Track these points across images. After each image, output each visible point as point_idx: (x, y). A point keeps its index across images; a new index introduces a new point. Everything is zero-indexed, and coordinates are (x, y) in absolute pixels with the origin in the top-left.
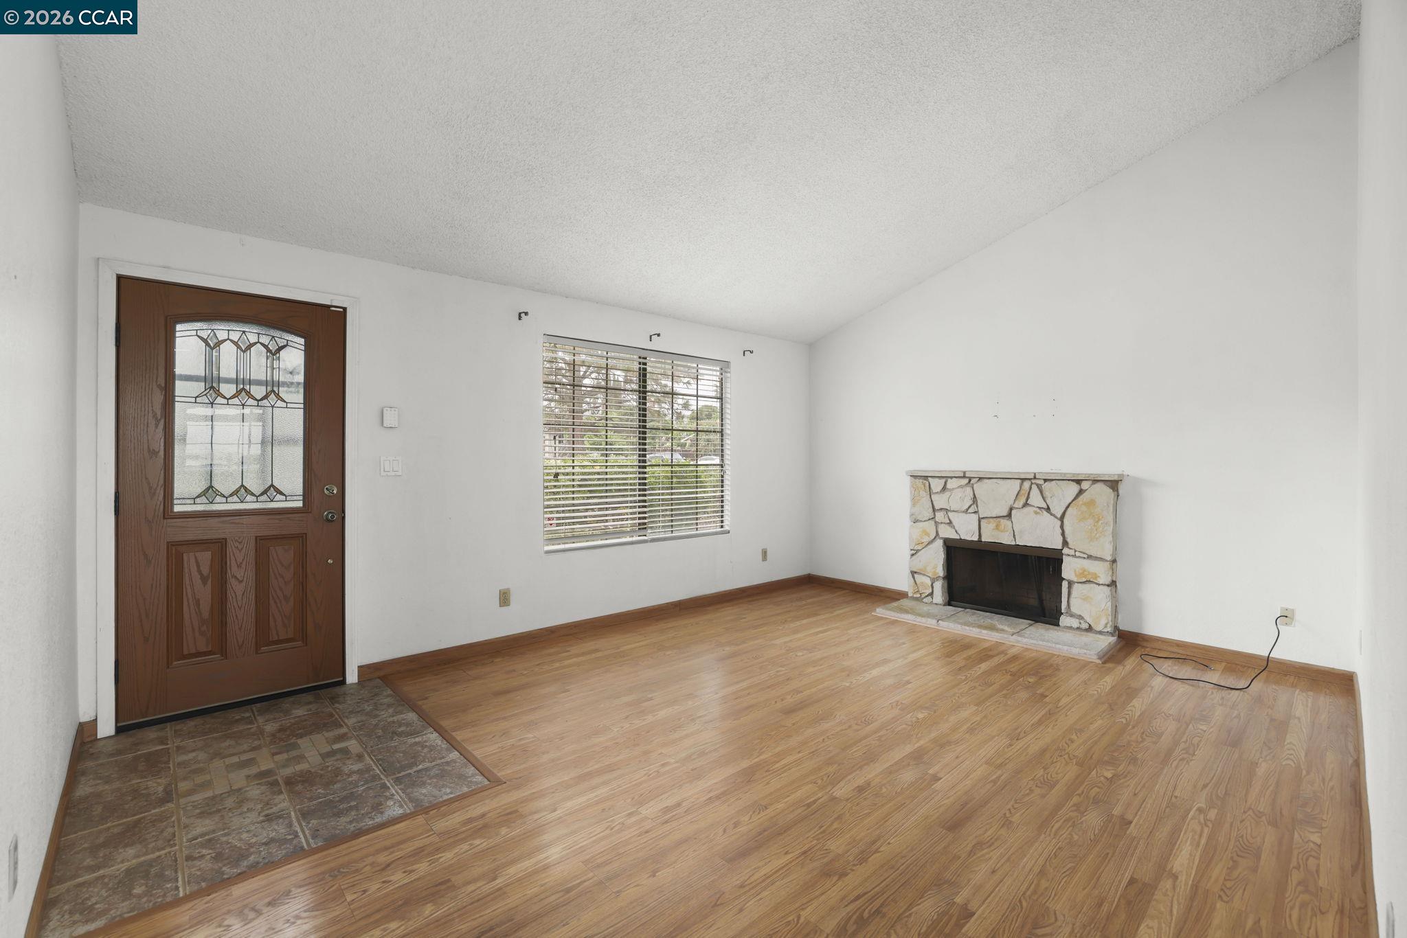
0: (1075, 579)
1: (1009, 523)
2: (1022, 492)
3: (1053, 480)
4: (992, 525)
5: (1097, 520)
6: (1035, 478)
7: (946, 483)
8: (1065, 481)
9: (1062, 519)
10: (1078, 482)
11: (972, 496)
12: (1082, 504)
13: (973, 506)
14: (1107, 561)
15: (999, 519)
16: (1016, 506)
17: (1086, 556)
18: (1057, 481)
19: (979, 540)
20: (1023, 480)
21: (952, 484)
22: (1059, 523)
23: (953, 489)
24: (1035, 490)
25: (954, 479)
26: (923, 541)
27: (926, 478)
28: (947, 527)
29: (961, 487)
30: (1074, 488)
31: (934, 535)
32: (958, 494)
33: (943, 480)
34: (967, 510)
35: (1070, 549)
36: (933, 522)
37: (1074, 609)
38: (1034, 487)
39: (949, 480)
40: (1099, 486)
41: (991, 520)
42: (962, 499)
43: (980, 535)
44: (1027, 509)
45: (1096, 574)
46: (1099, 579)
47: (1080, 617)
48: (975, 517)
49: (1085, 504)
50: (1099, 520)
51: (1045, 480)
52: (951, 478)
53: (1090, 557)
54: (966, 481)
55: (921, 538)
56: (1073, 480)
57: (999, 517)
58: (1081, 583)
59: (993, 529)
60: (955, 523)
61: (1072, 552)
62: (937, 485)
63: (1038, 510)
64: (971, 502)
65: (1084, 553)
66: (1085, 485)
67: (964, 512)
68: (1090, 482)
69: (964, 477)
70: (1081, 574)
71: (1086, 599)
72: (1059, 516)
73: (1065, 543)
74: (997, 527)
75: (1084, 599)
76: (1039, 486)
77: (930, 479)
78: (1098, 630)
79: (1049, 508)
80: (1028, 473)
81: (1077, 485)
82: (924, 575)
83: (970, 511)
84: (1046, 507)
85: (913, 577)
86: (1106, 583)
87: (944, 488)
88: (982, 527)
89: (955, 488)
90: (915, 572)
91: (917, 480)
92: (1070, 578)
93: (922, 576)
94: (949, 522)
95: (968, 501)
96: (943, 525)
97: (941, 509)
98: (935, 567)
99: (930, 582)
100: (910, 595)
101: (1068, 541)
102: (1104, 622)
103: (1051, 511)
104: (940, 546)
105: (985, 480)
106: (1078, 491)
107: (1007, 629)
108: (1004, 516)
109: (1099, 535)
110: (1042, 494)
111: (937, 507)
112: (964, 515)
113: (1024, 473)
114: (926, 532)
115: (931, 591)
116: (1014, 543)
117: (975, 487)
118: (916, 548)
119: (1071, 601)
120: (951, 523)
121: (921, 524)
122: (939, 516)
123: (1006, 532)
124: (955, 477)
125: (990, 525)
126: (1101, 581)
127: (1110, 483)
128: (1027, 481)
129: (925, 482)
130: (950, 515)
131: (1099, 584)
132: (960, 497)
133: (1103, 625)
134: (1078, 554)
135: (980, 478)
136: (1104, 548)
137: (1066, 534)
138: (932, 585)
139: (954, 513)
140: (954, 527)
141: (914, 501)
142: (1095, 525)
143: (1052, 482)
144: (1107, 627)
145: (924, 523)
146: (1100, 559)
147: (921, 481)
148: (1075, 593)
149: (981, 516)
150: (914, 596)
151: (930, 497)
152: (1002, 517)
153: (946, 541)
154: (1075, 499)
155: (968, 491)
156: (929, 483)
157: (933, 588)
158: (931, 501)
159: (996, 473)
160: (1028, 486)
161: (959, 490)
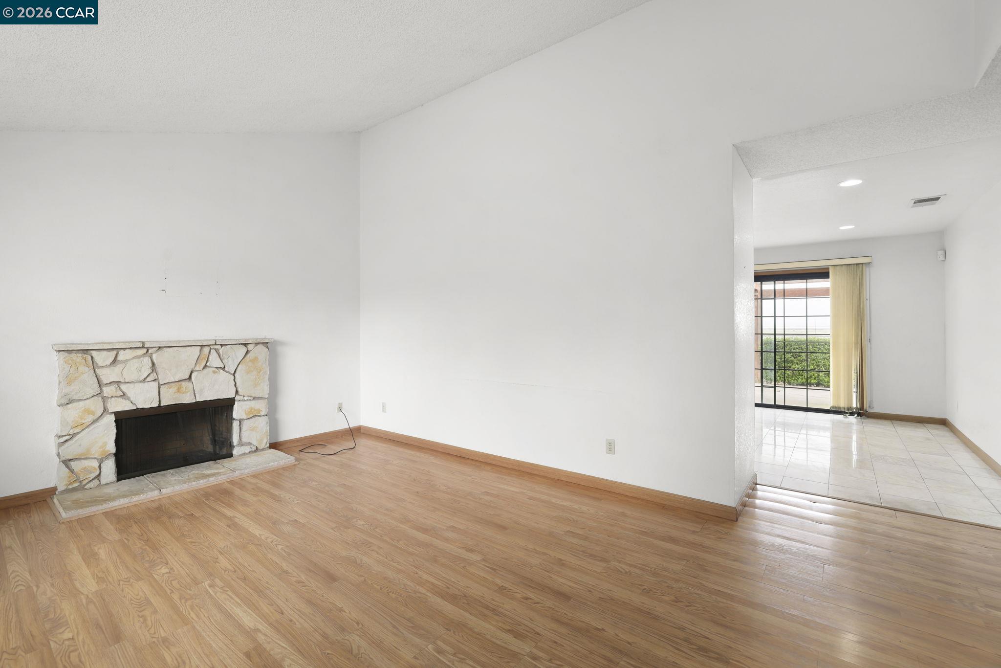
0: (245, 417)
1: (190, 384)
2: (202, 356)
3: (227, 345)
4: (174, 389)
5: (259, 371)
6: (215, 344)
7: (117, 355)
8: (237, 345)
9: (234, 374)
10: (245, 345)
11: (150, 365)
12: (249, 361)
13: (152, 375)
14: (266, 398)
15: (180, 383)
16: (197, 368)
17: (252, 398)
18: (232, 346)
19: (159, 406)
20: (202, 346)
21: (122, 356)
22: (232, 377)
23: (127, 361)
24: (214, 353)
25: (127, 351)
26: (83, 422)
27: (85, 351)
28: (121, 400)
29: (138, 357)
30: (243, 350)
31: (102, 410)
32: (135, 364)
33: (114, 352)
34: (145, 379)
35: (240, 395)
36: (100, 398)
37: (245, 440)
38: (213, 351)
39: (121, 352)
40: (260, 347)
41: (172, 384)
42: (139, 370)
43: (160, 401)
44: (206, 371)
45: (259, 409)
46: (261, 413)
47: (250, 444)
48: (155, 384)
49: (251, 361)
50: (261, 371)
51: (222, 345)
52: (124, 349)
53: (254, 398)
54: (145, 351)
55: (81, 419)
56: (242, 344)
57: (181, 381)
58: (248, 419)
59: (175, 393)
60: (129, 394)
61: (242, 398)
62: (103, 359)
63: (216, 370)
64: (150, 371)
65: (250, 397)
66: (250, 347)
67: (141, 382)
68: (254, 345)
69: (143, 347)
70: (249, 412)
71: (253, 429)
72: (233, 373)
73: (237, 392)
74: (179, 390)
75: (252, 430)
76: (217, 350)
77: (94, 353)
78: (261, 448)
79: (224, 367)
80: (209, 340)
81: (245, 348)
82: (86, 459)
83: (148, 379)
84: (223, 366)
85: (68, 467)
86: (266, 414)
87: (115, 361)
88: (161, 393)
89: (130, 360)
90: (70, 460)
91: (73, 355)
92: (241, 418)
93: (83, 461)
94: (122, 394)
95: (146, 370)
96: (113, 399)
97: (111, 383)
98: (105, 444)
99: (96, 464)
100: (61, 488)
101: (239, 390)
102: (265, 441)
103: (226, 369)
104: (110, 421)
105: (165, 348)
106: (246, 352)
107: (217, 471)
108: (186, 379)
109: (260, 382)
110: (219, 356)
111: (105, 380)
112: (141, 385)
113: (204, 341)
114: (88, 411)
115: (98, 473)
116: (194, 401)
117: (154, 357)
118: (72, 432)
119: (242, 435)
120: (124, 395)
121: (81, 403)
122: (108, 391)
123: (187, 392)
124: (130, 348)
125: (171, 389)
126: (262, 413)
127: (265, 344)
128: (207, 347)
129: (86, 355)
130: (123, 387)
131: (261, 416)
132: (137, 368)
133: (265, 443)
134: (246, 398)
135: (160, 347)
136: (264, 390)
137: (237, 385)
138: (100, 467)
139: (129, 384)
140: (128, 399)
141: (69, 380)
142: (258, 375)
143: (227, 346)
144: (266, 444)
145: (86, 401)
146: (261, 398)
147: (80, 355)
148: (244, 428)
149: (161, 383)
150: (70, 487)
151: (93, 371)
152: (183, 380)
153: (117, 414)
154: (244, 357)
155: (147, 361)
156: (92, 357)
157: (100, 469)
158: (96, 376)
159: (179, 342)
160: (208, 352)
161: (134, 360)
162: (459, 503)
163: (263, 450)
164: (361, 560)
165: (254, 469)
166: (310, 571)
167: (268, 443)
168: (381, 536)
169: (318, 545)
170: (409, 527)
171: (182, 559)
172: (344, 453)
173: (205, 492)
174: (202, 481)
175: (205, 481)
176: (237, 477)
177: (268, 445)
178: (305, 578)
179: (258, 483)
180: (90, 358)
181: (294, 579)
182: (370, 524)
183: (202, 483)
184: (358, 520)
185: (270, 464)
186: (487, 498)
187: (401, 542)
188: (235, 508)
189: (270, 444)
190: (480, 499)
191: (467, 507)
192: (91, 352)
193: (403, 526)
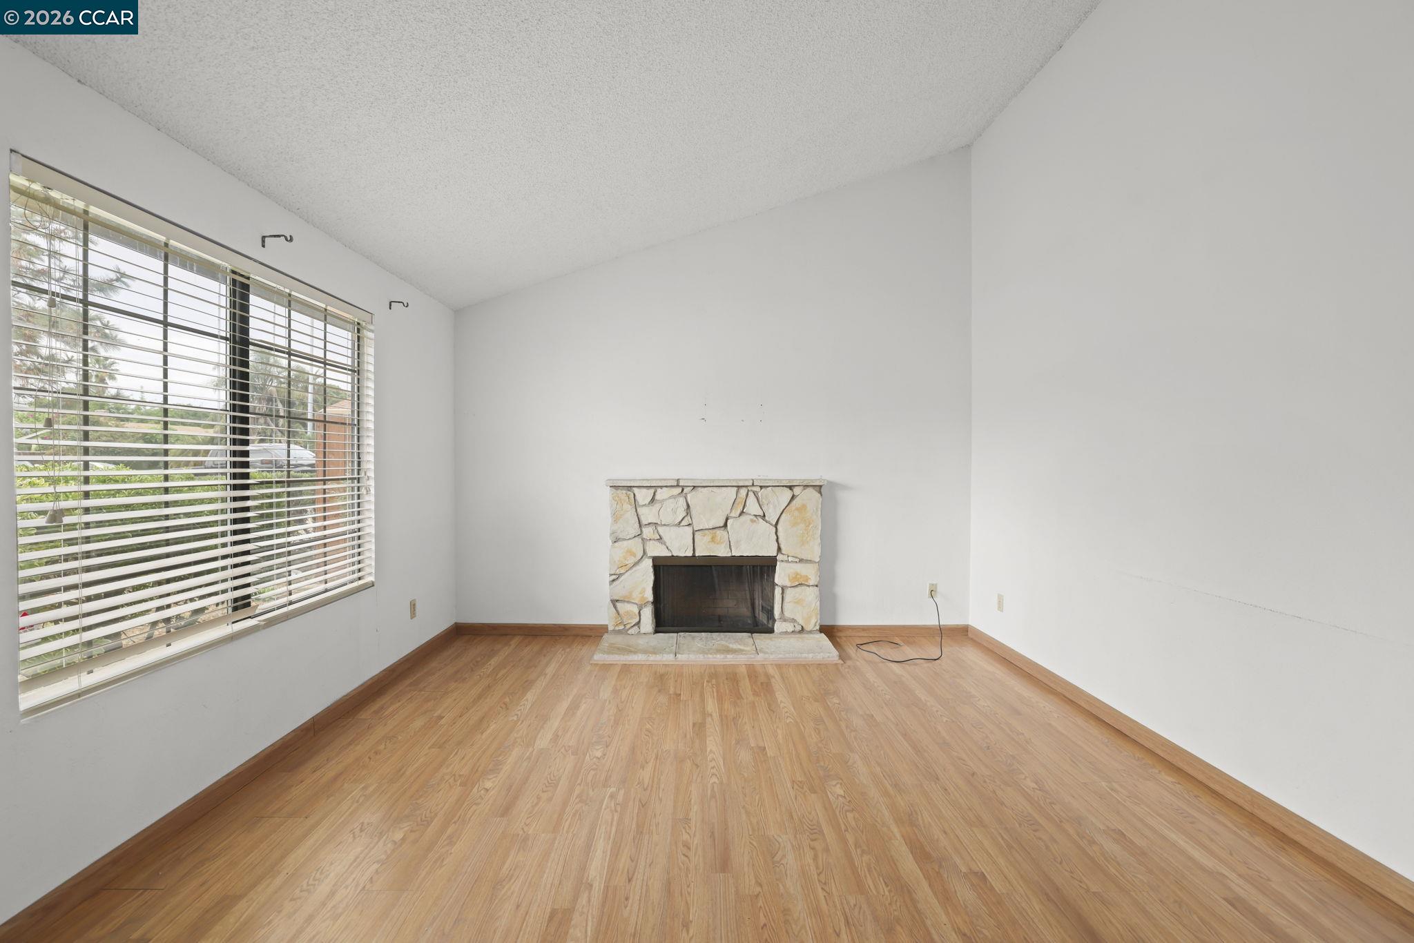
0: (789, 584)
1: (725, 533)
2: (739, 500)
3: (768, 487)
4: (708, 537)
5: (808, 523)
6: (753, 485)
7: (654, 494)
8: (780, 488)
9: (776, 525)
10: (791, 487)
11: (685, 507)
12: (795, 509)
13: (686, 519)
14: (816, 563)
15: (715, 531)
16: (733, 514)
17: (797, 560)
18: (774, 488)
19: (694, 556)
20: (739, 487)
21: (660, 495)
22: (774, 530)
23: (663, 500)
24: (751, 498)
25: (663, 489)
26: (627, 563)
27: (630, 488)
28: (657, 544)
29: (673, 497)
30: (788, 494)
31: (642, 553)
32: (670, 504)
33: (652, 491)
34: (680, 522)
35: (783, 554)
36: (641, 540)
37: (787, 614)
38: (751, 494)
39: (659, 490)
40: (810, 491)
41: (707, 532)
42: (674, 512)
43: (694, 550)
44: (743, 518)
45: (807, 576)
46: (809, 581)
47: (794, 621)
48: (689, 530)
49: (797, 509)
50: (810, 524)
51: (761, 487)
52: (661, 487)
53: (801, 561)
54: (680, 490)
55: (626, 559)
56: (786, 486)
57: (715, 528)
58: (793, 587)
59: (709, 542)
60: (665, 538)
61: (785, 558)
62: (643, 496)
63: (754, 518)
64: (684, 514)
65: (797, 558)
66: (797, 491)
67: (676, 525)
68: (802, 488)
69: (678, 486)
70: (793, 578)
71: (798, 602)
72: (774, 523)
73: (779, 549)
74: (713, 539)
75: (796, 603)
76: (755, 493)
77: (636, 490)
78: (808, 629)
79: (764, 516)
80: (746, 480)
81: (790, 491)
82: (628, 602)
83: (683, 523)
84: (762, 514)
85: (615, 607)
86: (816, 584)
87: (653, 500)
88: (696, 540)
89: (666, 499)
90: (617, 601)
91: (619, 492)
92: (785, 585)
93: (626, 604)
94: (659, 537)
95: (681, 513)
96: (651, 542)
97: (650, 524)
98: (643, 591)
99: (636, 610)
100: (611, 628)
101: (782, 546)
102: (813, 621)
103: (767, 518)
104: (648, 564)
105: (700, 488)
106: (790, 498)
107: (742, 647)
108: (720, 527)
109: (808, 539)
110: (758, 500)
111: (644, 522)
112: (676, 529)
113: (740, 480)
114: (631, 553)
115: (637, 620)
116: (729, 555)
117: (689, 497)
118: (618, 572)
119: (785, 607)
120: (661, 538)
121: (625, 542)
122: (648, 532)
123: (722, 543)
124: (666, 486)
125: (705, 538)
126: (811, 583)
127: (819, 488)
128: (744, 488)
129: (629, 492)
130: (660, 529)
131: (809, 586)
132: (672, 509)
133: (813, 624)
134: (790, 559)
135: (694, 487)
136: (814, 552)
137: (780, 540)
138: (639, 613)
139: (665, 527)
140: (664, 544)
141: (616, 517)
142: (806, 530)
143: (768, 489)
144: (815, 625)
145: (630, 541)
146: (810, 561)
147: (624, 492)
148: (788, 598)
149: (695, 529)
150: (617, 628)
151: (635, 510)
152: (717, 528)
153: (655, 559)
154: (788, 504)
155: (681, 501)
156: (634, 495)
157: (640, 616)
158: (637, 515)
159: (714, 480)
160: (745, 494)
161: (671, 500)
162: (1035, 831)
163: (810, 632)
164: (784, 856)
165: (781, 656)
166: (712, 834)
167: (817, 624)
168: (846, 830)
169: (755, 799)
170: (903, 836)
171: (621, 748)
172: (916, 664)
173: (716, 671)
174: (718, 656)
175: (722, 656)
176: (759, 661)
177: (818, 627)
178: (697, 844)
179: (774, 677)
180: (633, 496)
181: (686, 837)
182: (848, 799)
183: (718, 659)
184: (839, 786)
185: (804, 655)
186: (1111, 847)
187: (866, 858)
188: (722, 704)
189: (821, 626)
190: (1092, 842)
191: (1047, 847)
192: (634, 489)
193: (895, 830)
